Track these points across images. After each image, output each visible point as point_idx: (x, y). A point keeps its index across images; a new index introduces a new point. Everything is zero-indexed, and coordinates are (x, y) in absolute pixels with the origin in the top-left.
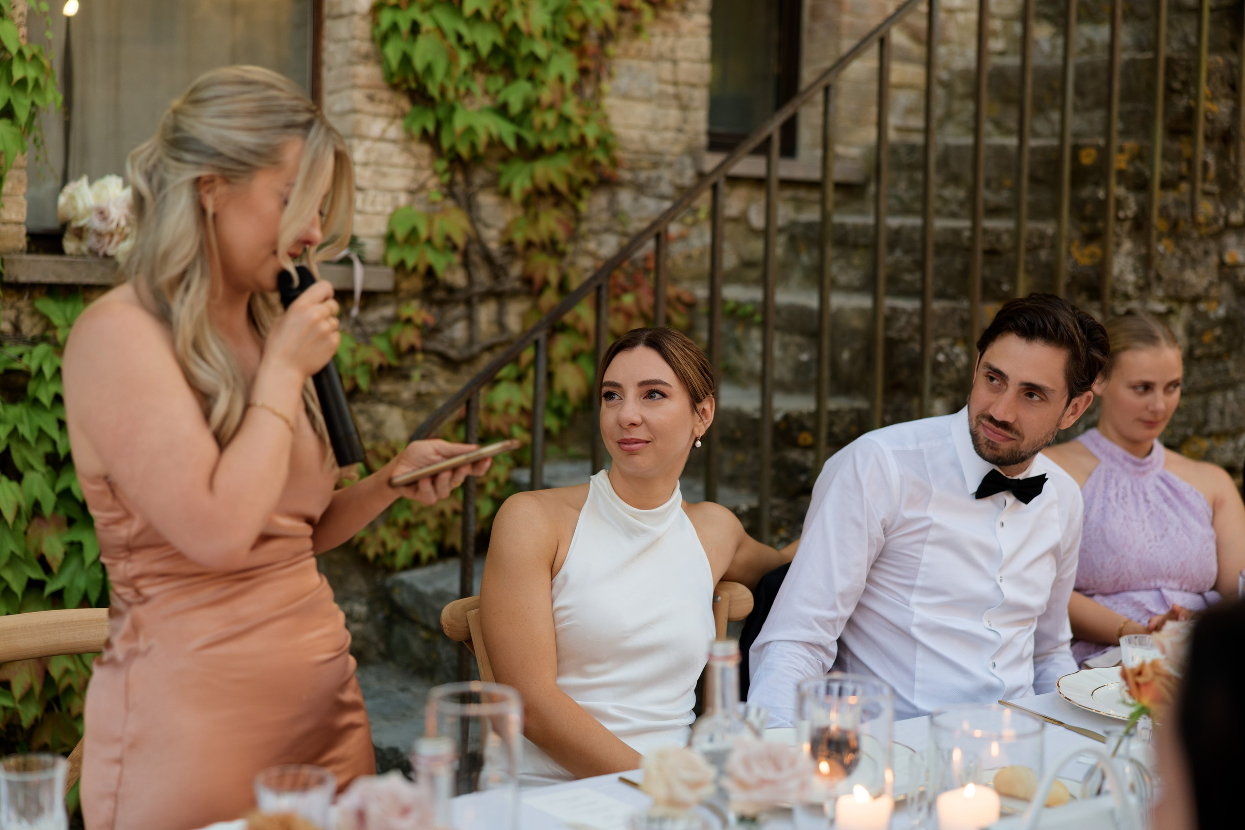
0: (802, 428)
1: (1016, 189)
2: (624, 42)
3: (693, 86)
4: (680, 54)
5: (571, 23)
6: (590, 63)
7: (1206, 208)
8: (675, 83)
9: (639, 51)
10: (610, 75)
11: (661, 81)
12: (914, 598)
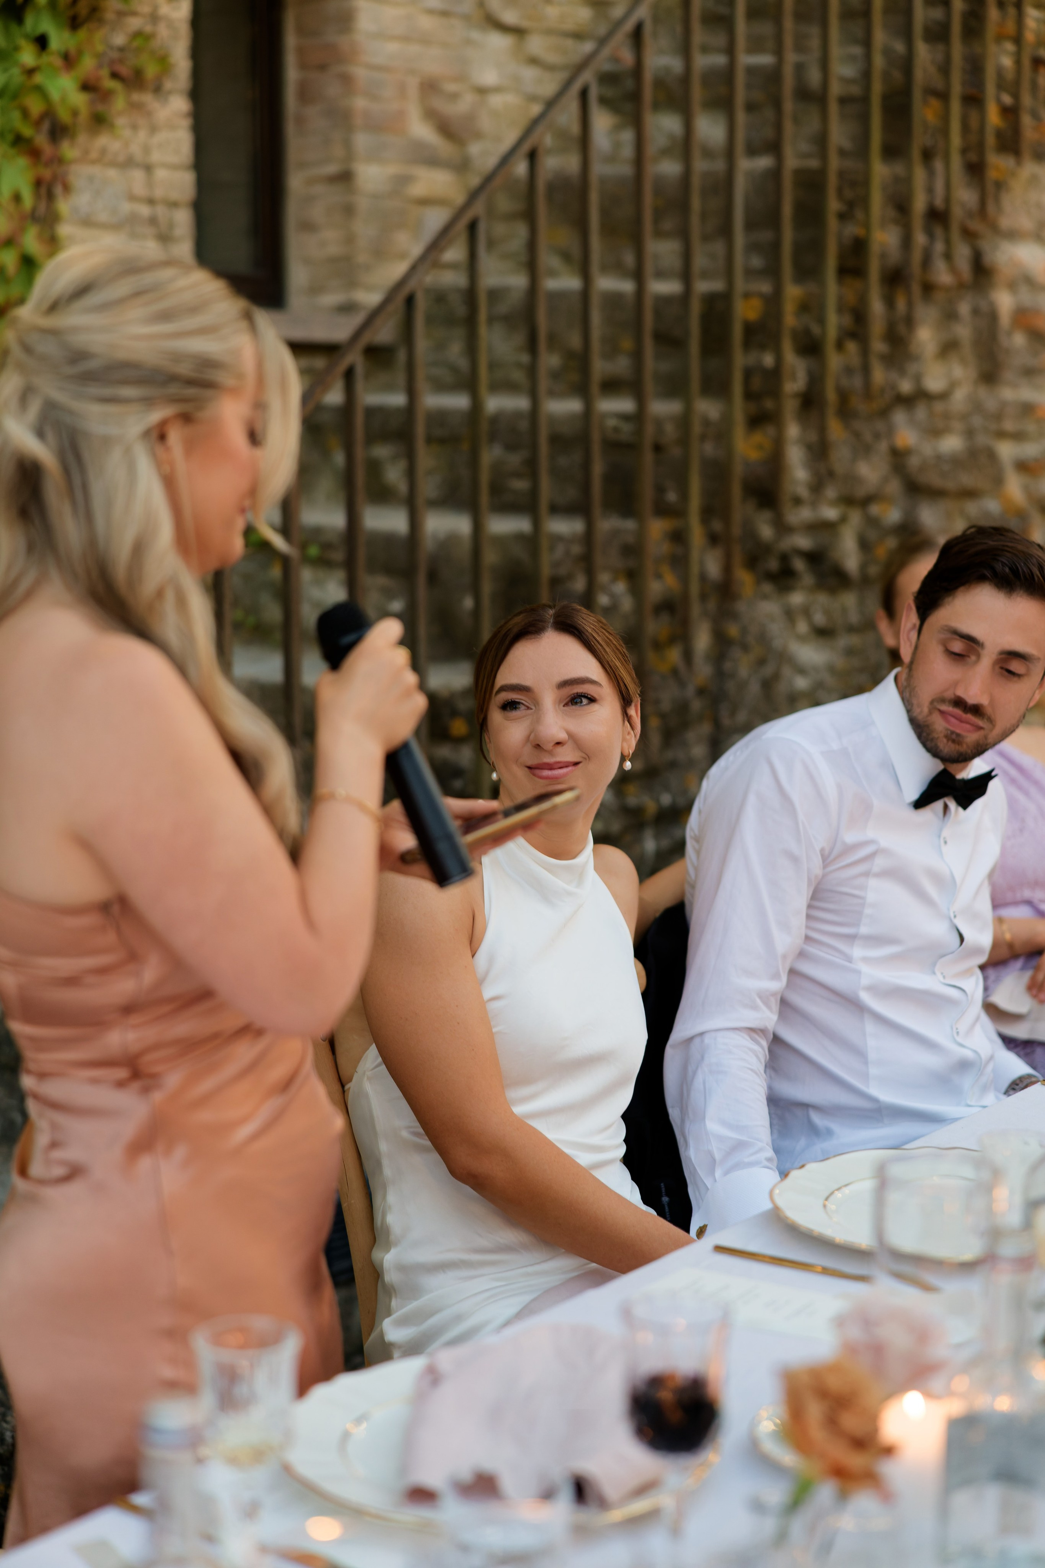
0: (454, 713)
1: (637, 355)
2: (82, 138)
3: (174, 205)
4: (156, 157)
5: (25, 113)
6: (47, 173)
7: (879, 375)
8: (151, 201)
9: (103, 151)
10: (67, 188)
11: (132, 198)
12: (858, 952)
